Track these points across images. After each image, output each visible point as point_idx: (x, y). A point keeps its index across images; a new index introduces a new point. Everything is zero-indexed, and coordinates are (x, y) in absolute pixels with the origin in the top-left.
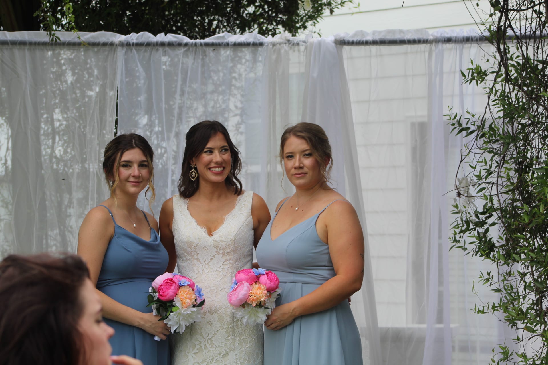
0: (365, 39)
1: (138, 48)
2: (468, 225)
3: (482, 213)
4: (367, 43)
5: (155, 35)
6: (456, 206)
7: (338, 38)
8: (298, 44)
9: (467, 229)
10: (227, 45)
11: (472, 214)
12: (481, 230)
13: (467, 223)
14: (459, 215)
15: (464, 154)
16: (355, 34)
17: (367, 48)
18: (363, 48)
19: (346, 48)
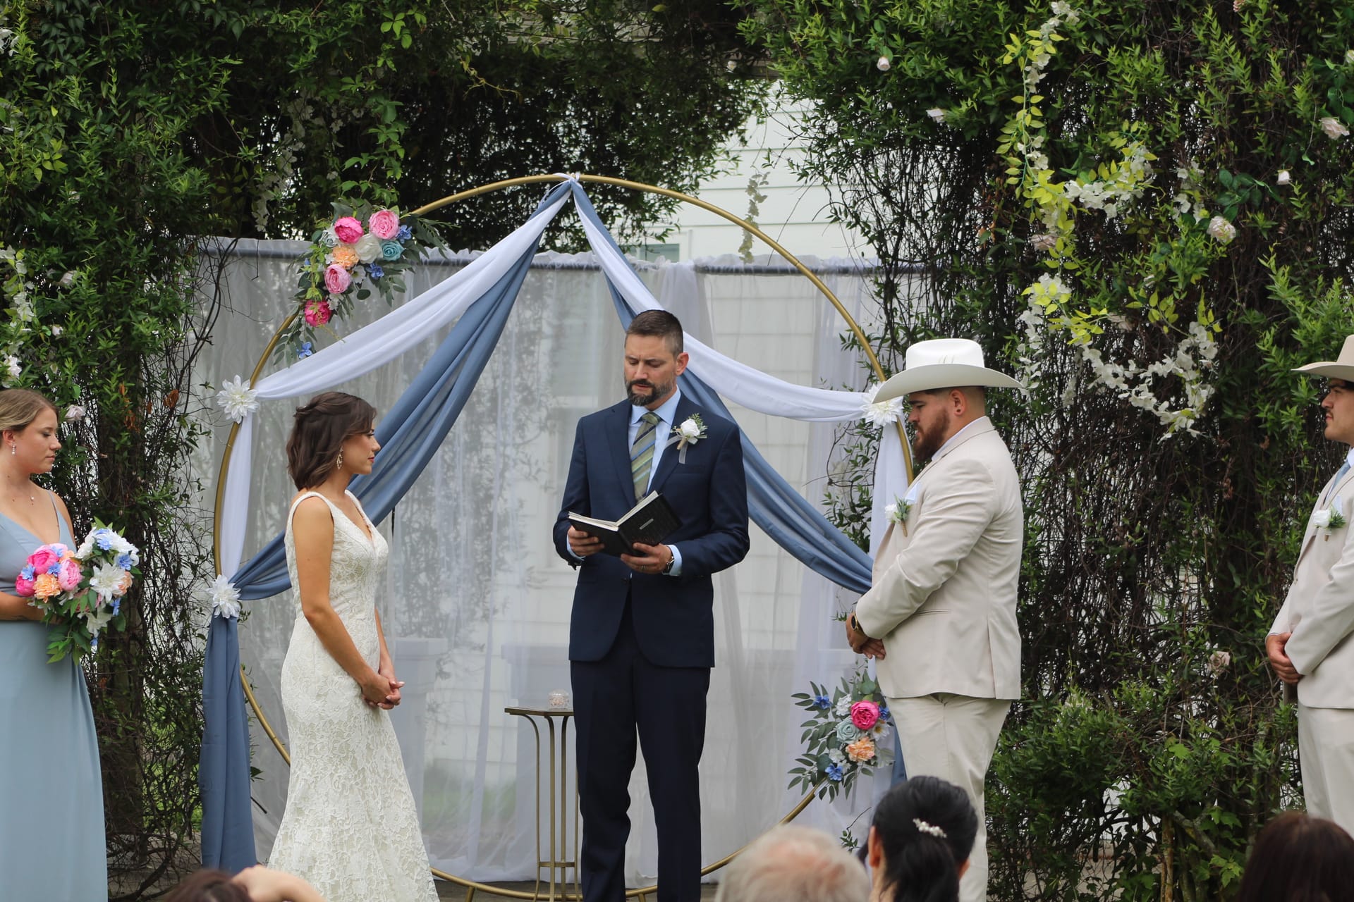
0: (734, 266)
1: (433, 268)
2: (842, 520)
3: (859, 506)
4: (737, 272)
5: (456, 251)
6: (829, 496)
7: (699, 264)
8: (646, 270)
9: (841, 524)
10: (553, 267)
11: (848, 506)
12: (858, 526)
13: (841, 516)
14: (831, 507)
15: (839, 435)
16: (724, 258)
17: (738, 278)
18: (731, 277)
19: (710, 277)
